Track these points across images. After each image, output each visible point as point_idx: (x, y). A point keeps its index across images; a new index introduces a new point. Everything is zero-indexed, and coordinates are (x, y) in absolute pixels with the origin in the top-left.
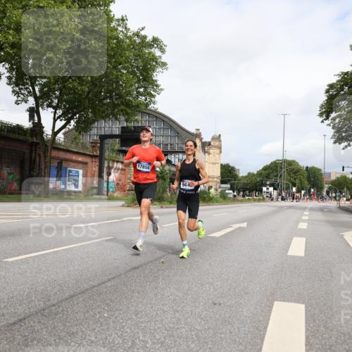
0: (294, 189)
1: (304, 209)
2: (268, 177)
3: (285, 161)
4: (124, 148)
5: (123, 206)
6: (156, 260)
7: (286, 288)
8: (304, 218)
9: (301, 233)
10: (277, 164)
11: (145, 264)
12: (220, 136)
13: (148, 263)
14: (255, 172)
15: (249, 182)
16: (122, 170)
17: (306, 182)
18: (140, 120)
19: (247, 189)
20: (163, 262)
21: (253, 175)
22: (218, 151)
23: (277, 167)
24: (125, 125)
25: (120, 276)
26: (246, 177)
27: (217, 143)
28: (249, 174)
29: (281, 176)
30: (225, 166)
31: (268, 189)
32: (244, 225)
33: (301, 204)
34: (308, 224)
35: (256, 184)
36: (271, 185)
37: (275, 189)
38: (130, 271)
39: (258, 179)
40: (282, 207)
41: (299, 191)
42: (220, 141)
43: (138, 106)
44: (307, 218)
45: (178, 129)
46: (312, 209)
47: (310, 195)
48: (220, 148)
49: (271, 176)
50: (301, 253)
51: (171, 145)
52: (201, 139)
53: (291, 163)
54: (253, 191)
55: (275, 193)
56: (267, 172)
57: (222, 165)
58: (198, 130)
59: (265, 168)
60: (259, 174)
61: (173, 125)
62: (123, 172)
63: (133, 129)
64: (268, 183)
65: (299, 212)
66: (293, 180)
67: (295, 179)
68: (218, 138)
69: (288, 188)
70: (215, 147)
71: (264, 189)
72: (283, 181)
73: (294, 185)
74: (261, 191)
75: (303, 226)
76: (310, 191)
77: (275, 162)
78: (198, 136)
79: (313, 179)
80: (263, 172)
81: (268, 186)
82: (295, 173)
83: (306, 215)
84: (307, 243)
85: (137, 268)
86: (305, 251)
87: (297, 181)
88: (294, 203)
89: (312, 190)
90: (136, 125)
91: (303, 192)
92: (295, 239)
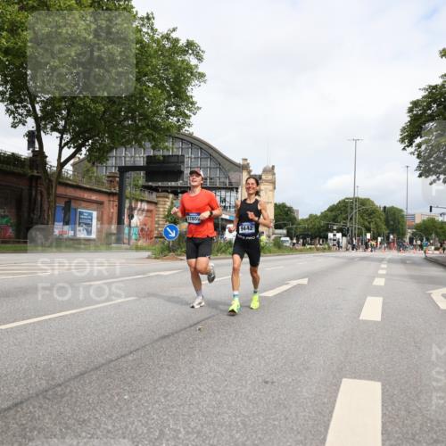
0: (369, 236)
1: (381, 260)
2: (335, 220)
3: (357, 199)
4: (150, 184)
5: (149, 257)
6: (191, 326)
7: (358, 362)
8: (381, 272)
9: (377, 292)
10: (347, 203)
11: (176, 332)
12: (273, 167)
13: (181, 330)
14: (319, 214)
15: (311, 226)
16: (148, 211)
17: (384, 227)
18: (172, 148)
19: (308, 235)
20: (199, 329)
21: (316, 217)
22: (271, 187)
23: (346, 207)
24: (152, 154)
25: (144, 347)
26: (307, 220)
27: (270, 177)
28: (311, 216)
29: (351, 219)
30: (280, 206)
31: (335, 235)
32: (305, 281)
33: (378, 254)
34: (386, 279)
35: (319, 229)
36: (339, 230)
37: (343, 235)
38: (157, 340)
39: (323, 223)
40: (353, 259)
41: (374, 238)
42: (274, 174)
43: (168, 129)
44: (384, 272)
45: (220, 159)
46: (391, 261)
47: (389, 243)
48: (273, 183)
49: (339, 219)
50: (378, 318)
51: (211, 179)
52: (249, 172)
53: (364, 202)
54: (316, 237)
55: (344, 241)
56: (334, 213)
57: (275, 204)
58: (246, 160)
59: (332, 209)
60: (324, 216)
61: (214, 154)
62: (149, 214)
63: (161, 158)
64: (335, 228)
65: (374, 264)
66: (367, 223)
67: (369, 223)
68: (271, 170)
69: (360, 234)
70: (267, 181)
71: (330, 235)
72: (354, 226)
73: (368, 230)
74: (326, 238)
75: (380, 282)
76: (388, 238)
77: (344, 201)
78: (245, 167)
79: (392, 223)
80: (329, 213)
81: (335, 232)
82: (369, 215)
83: (383, 269)
84: (384, 304)
85: (168, 336)
86: (383, 314)
87: (372, 226)
89: (392, 237)
90: (166, 153)
91: (379, 239)
92: (370, 300)
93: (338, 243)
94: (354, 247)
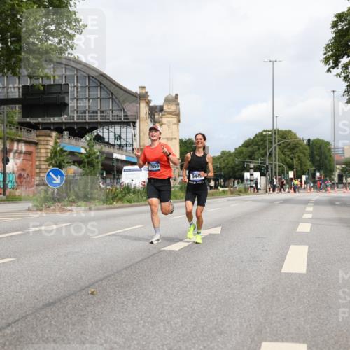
0: (291, 174)
1: (306, 202)
2: (251, 157)
3: (276, 132)
4: (28, 120)
5: (29, 210)
6: (82, 290)
7: (279, 322)
8: (307, 216)
9: (301, 239)
10: (265, 136)
11: (65, 298)
12: (177, 95)
13: (70, 295)
14: (233, 151)
15: (223, 165)
16: (27, 153)
17: (309, 163)
19: (221, 176)
20: (92, 293)
21: (229, 154)
22: (174, 120)
23: (265, 141)
24: (29, 84)
25: (26, 317)
26: (219, 158)
27: (173, 108)
28: (223, 153)
29: (270, 155)
30: (186, 142)
31: (252, 175)
32: (217, 230)
33: (301, 195)
34: (313, 225)
35: (233, 168)
36: (256, 169)
37: (262, 174)
38: (41, 309)
39: (237, 161)
40: (273, 202)
41: (298, 177)
42: (178, 104)
44: (310, 216)
45: (112, 88)
46: (317, 203)
47: (315, 182)
48: (178, 115)
49: (257, 155)
50: (302, 269)
51: (102, 112)
52: (148, 102)
53: (285, 135)
54: (230, 178)
55: (262, 181)
56: (250, 149)
57: (181, 141)
58: (144, 87)
59: (247, 144)
60: (239, 152)
61: (105, 82)
62: (28, 157)
63: (42, 88)
64: (252, 166)
65: (298, 207)
66: (289, 159)
67: (292, 159)
68: (174, 100)
69: (281, 173)
70: (170, 113)
71: (247, 175)
72: (274, 163)
73: (291, 167)
74: (242, 178)
75: (305, 228)
76: (314, 176)
77: (261, 134)
78: (143, 97)
79: (318, 158)
80: (245, 149)
81: (252, 171)
82: (291, 149)
83: (309, 212)
84: (310, 253)
85: (53, 304)
86: (308, 265)
87: (295, 162)
88: (292, 195)
89: (318, 174)
90: (46, 82)
91: (304, 177)
92: (293, 248)
93: (256, 183)
94: (274, 188)
